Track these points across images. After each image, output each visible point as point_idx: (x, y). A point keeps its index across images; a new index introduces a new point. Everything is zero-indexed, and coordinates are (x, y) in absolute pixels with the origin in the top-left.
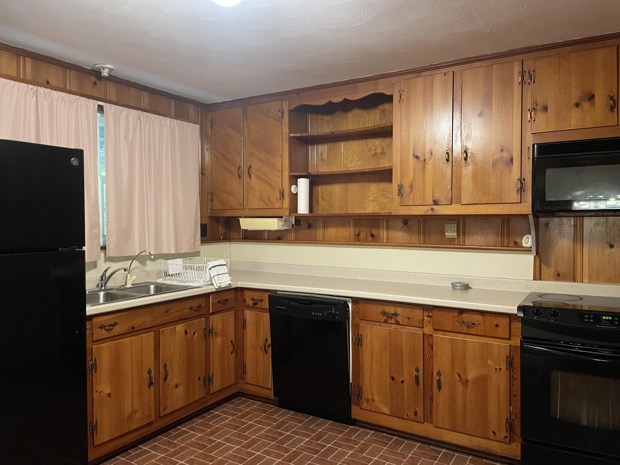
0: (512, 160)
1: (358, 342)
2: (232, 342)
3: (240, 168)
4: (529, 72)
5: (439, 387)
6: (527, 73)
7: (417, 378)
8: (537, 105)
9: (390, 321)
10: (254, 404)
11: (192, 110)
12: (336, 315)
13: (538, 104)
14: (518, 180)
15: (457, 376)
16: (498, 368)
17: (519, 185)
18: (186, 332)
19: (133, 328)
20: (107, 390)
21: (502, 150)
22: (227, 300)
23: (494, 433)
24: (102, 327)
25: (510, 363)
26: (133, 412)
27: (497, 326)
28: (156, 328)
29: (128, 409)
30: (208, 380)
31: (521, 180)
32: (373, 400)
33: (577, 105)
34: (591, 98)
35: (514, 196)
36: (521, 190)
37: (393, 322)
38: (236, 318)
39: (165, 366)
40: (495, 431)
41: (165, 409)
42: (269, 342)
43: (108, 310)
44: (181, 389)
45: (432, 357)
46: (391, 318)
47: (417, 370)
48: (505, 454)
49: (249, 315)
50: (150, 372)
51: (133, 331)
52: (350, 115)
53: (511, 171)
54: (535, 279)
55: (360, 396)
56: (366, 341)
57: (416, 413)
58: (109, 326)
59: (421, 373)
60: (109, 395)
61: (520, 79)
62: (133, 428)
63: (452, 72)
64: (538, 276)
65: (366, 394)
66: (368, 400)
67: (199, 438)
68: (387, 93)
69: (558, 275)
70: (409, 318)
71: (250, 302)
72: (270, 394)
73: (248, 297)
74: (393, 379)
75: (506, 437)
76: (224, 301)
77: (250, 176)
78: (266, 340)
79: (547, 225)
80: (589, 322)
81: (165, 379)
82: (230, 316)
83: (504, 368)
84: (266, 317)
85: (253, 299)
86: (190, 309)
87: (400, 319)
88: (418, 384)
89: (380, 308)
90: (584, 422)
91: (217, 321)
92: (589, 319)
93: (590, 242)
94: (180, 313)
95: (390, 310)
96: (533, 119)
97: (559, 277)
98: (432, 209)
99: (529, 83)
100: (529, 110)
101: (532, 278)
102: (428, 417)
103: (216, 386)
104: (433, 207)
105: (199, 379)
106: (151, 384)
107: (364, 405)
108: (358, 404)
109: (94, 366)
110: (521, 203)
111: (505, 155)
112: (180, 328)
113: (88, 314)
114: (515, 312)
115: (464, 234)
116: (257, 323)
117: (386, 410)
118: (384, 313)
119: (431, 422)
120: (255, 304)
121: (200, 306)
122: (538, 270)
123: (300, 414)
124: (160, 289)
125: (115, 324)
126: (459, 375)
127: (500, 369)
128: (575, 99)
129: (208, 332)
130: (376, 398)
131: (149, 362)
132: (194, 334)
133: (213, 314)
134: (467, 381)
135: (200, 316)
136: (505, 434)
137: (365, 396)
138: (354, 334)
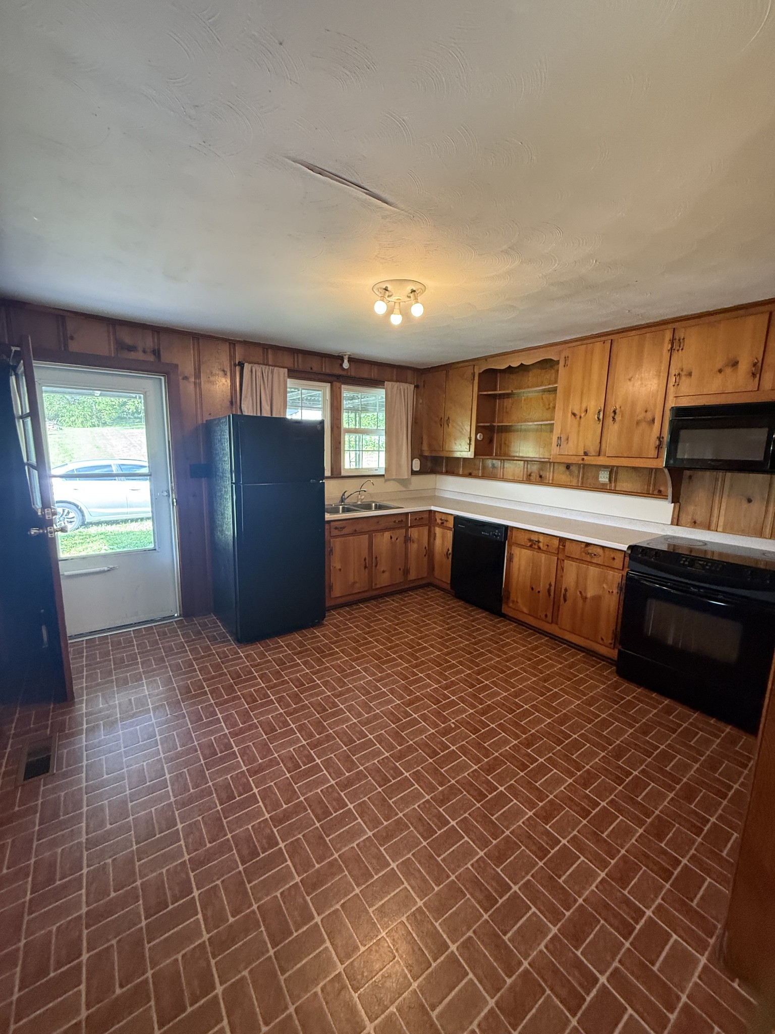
0: (653, 420)
1: (510, 560)
2: (425, 548)
3: (441, 419)
4: (679, 340)
5: (565, 600)
6: (677, 340)
7: (549, 591)
8: (682, 370)
9: (534, 546)
10: (439, 592)
11: (410, 374)
12: (498, 535)
13: (684, 370)
14: (658, 438)
15: (578, 593)
16: (611, 591)
17: (658, 443)
18: (391, 538)
19: (355, 531)
20: (338, 566)
21: (646, 411)
22: (422, 518)
23: (602, 639)
24: (336, 528)
25: (620, 588)
26: (355, 583)
27: (614, 559)
28: (370, 534)
29: (351, 579)
30: (406, 572)
31: (660, 438)
32: (517, 602)
33: (720, 371)
34: (735, 364)
35: (653, 453)
36: (659, 447)
37: (536, 547)
38: (429, 531)
39: (376, 558)
40: (603, 637)
41: (376, 584)
42: (450, 551)
43: (340, 518)
44: (386, 575)
45: (562, 577)
46: (535, 544)
47: (550, 585)
48: (609, 655)
49: (438, 531)
50: (365, 560)
51: (355, 533)
52: (531, 374)
53: (652, 429)
54: (672, 524)
55: (508, 598)
56: (516, 560)
57: (546, 616)
58: (341, 528)
59: (553, 588)
60: (340, 570)
61: (670, 346)
62: (354, 592)
63: (610, 341)
64: (677, 521)
65: (513, 596)
66: (513, 602)
67: (416, 618)
68: (555, 359)
69: (695, 522)
70: (548, 546)
71: (439, 521)
72: (448, 587)
73: (438, 517)
74: (532, 589)
75: (611, 644)
76: (420, 519)
77: (448, 425)
78: (448, 550)
79: (690, 477)
80: (683, 564)
81: (376, 566)
82: (425, 530)
83: (615, 591)
84: (450, 534)
85: (441, 519)
86: (395, 522)
87: (541, 545)
88: (550, 595)
89: (527, 536)
90: (670, 642)
91: (414, 533)
92: (686, 561)
93: (729, 496)
94: (387, 524)
95: (534, 537)
96: (677, 384)
97: (694, 524)
98: (583, 459)
99: (678, 350)
100: (675, 375)
101: (670, 523)
102: (555, 620)
103: (412, 576)
104: (583, 457)
105: (400, 569)
106: (365, 567)
107: (511, 605)
108: (507, 603)
109: (331, 551)
110: (657, 458)
111: (649, 416)
112: (387, 535)
113: (326, 519)
114: (625, 549)
115: (616, 481)
116: (443, 537)
117: (525, 610)
118: (530, 540)
119: (557, 624)
120: (442, 523)
121: (402, 521)
122: (676, 516)
123: (467, 604)
124: (379, 507)
125: (344, 528)
126: (581, 592)
127: (612, 592)
128: (719, 365)
129: (407, 540)
130: (519, 600)
131: (365, 553)
132: (397, 539)
133: (411, 527)
134: (586, 598)
135: (401, 528)
136: (610, 641)
137: (511, 598)
138: (508, 552)
